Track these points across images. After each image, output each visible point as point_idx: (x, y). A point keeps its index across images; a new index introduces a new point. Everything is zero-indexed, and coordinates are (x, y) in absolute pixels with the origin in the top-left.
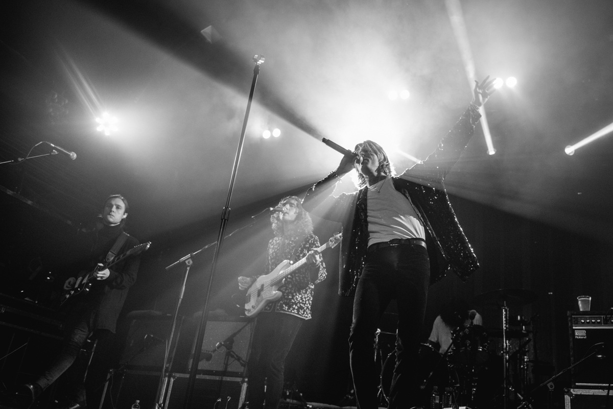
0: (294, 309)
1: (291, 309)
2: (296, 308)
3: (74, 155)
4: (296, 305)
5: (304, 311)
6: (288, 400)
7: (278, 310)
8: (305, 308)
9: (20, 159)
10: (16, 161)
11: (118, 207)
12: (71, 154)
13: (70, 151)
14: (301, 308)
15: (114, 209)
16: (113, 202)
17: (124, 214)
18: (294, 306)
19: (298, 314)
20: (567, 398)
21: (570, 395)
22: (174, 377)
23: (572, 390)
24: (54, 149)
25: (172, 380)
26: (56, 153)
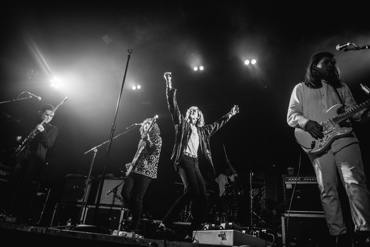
0: (144, 172)
2: (145, 171)
3: (40, 98)
4: (145, 170)
6: (144, 219)
7: (136, 171)
9: (14, 100)
12: (39, 98)
13: (38, 96)
18: (144, 170)
20: (283, 218)
21: (284, 216)
22: (88, 207)
23: (285, 214)
24: (31, 95)
25: (87, 209)
26: (31, 97)
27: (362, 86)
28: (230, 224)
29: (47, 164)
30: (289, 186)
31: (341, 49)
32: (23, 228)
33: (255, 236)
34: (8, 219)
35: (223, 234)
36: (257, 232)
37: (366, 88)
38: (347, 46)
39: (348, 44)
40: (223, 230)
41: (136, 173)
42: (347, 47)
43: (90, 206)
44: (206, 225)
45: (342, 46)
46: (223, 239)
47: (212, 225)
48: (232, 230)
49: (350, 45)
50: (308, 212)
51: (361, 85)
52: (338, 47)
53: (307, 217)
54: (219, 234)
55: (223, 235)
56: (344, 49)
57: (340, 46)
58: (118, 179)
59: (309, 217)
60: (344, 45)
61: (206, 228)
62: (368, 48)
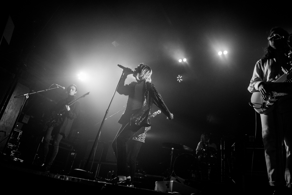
1: (139, 139)
2: (140, 138)
3: (64, 88)
4: (140, 137)
5: (143, 139)
6: (139, 173)
7: (133, 139)
8: (143, 138)
9: (46, 90)
10: (45, 90)
11: (73, 89)
12: (63, 88)
13: (63, 87)
14: (142, 138)
15: (71, 90)
16: (71, 88)
17: (75, 92)
19: (141, 140)
24: (58, 86)
25: (100, 165)
26: (58, 87)
29: (78, 133)
35: (168, 183)
41: (134, 140)
43: (102, 163)
48: (173, 181)
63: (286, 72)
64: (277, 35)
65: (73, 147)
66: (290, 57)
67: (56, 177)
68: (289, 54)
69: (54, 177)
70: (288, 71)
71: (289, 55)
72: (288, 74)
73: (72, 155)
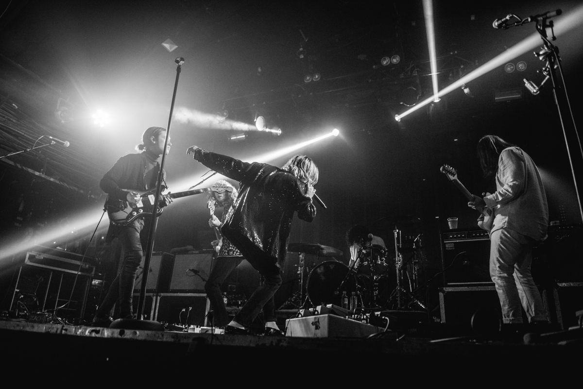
3: (67, 144)
9: (28, 150)
10: (25, 151)
12: (65, 143)
13: (65, 141)
20: (441, 295)
21: (443, 292)
22: (160, 296)
23: (444, 289)
24: (53, 140)
25: (159, 298)
26: (55, 143)
27: (527, 83)
28: (329, 306)
30: (451, 247)
31: (499, 26)
32: (33, 327)
33: (365, 322)
34: (33, 318)
35: (317, 320)
36: (367, 316)
37: (532, 85)
38: (507, 20)
39: (508, 17)
40: (319, 315)
42: (508, 23)
43: (162, 294)
44: (301, 311)
45: (500, 22)
46: (317, 328)
47: (310, 309)
48: (327, 315)
49: (510, 18)
50: (478, 284)
51: (525, 80)
52: (495, 24)
53: (477, 290)
54: (313, 321)
55: (317, 322)
56: (504, 25)
57: (497, 21)
58: (200, 253)
59: (481, 291)
60: (503, 20)
61: (301, 314)
62: (531, 21)
63: (535, 88)
64: (513, 16)
65: (94, 269)
66: (543, 59)
67: (82, 332)
68: (541, 53)
69: (76, 333)
70: (538, 86)
71: (542, 55)
72: (538, 92)
73: (95, 285)
